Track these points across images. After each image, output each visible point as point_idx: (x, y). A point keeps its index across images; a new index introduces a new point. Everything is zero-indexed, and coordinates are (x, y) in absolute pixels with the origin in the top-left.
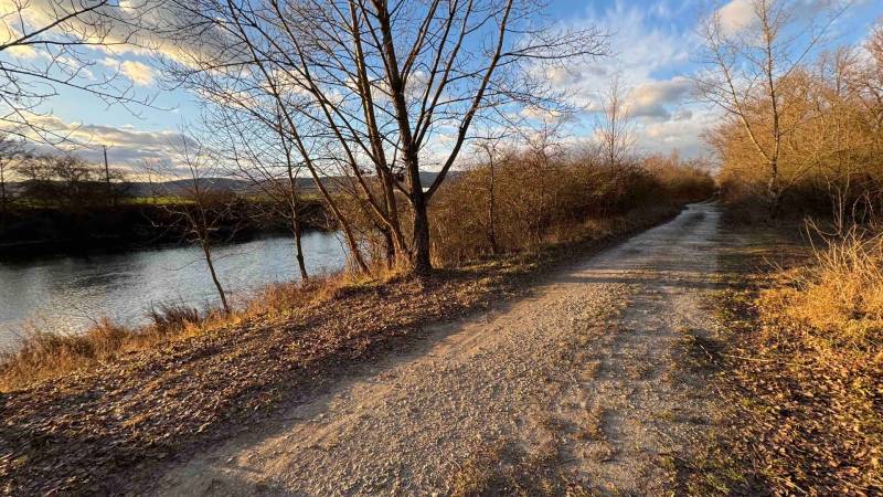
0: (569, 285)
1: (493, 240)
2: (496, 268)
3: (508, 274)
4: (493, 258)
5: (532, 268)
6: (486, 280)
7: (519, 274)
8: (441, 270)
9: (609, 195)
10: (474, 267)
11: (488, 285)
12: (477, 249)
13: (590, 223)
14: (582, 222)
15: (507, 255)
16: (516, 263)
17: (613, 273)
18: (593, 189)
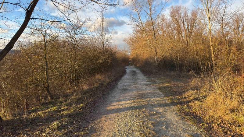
0: (112, 116)
1: (48, 91)
2: (59, 111)
3: (69, 115)
4: (53, 104)
5: (83, 108)
6: (55, 124)
7: (77, 114)
8: (12, 121)
9: (105, 62)
10: (40, 113)
11: (59, 128)
12: (38, 98)
13: (98, 77)
14: (94, 76)
15: (61, 99)
16: (70, 105)
17: (127, 103)
18: (96, 60)
